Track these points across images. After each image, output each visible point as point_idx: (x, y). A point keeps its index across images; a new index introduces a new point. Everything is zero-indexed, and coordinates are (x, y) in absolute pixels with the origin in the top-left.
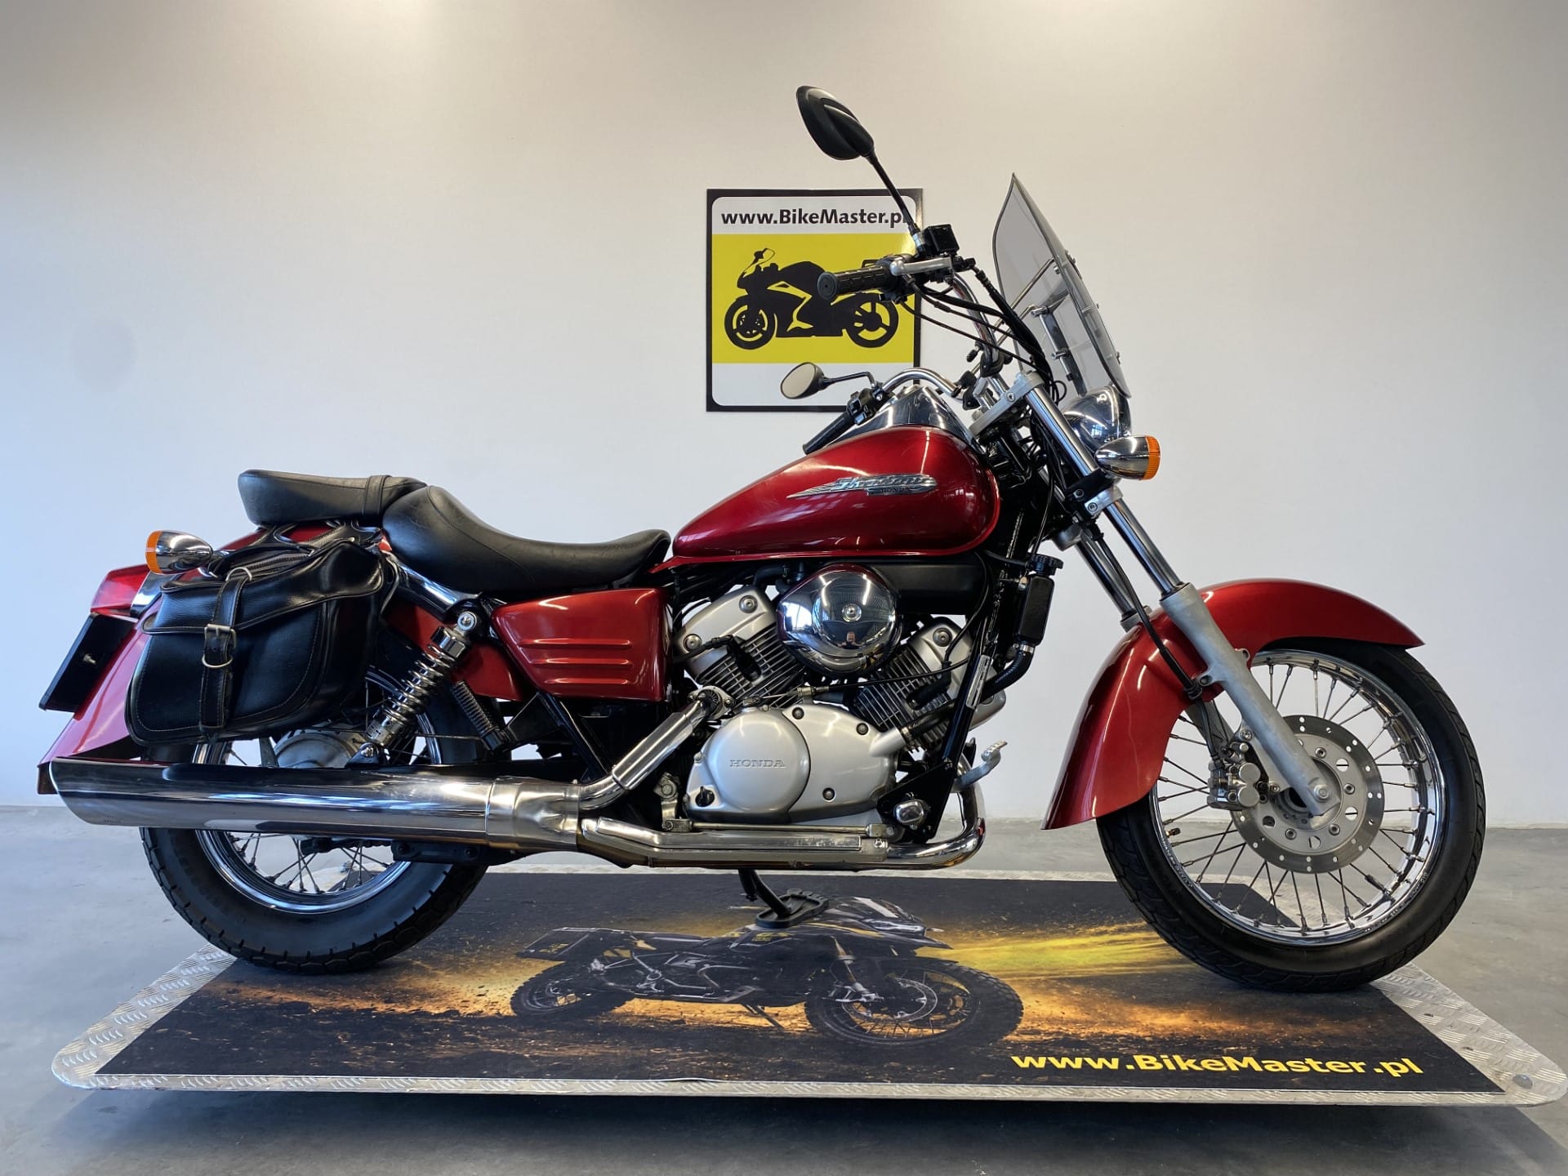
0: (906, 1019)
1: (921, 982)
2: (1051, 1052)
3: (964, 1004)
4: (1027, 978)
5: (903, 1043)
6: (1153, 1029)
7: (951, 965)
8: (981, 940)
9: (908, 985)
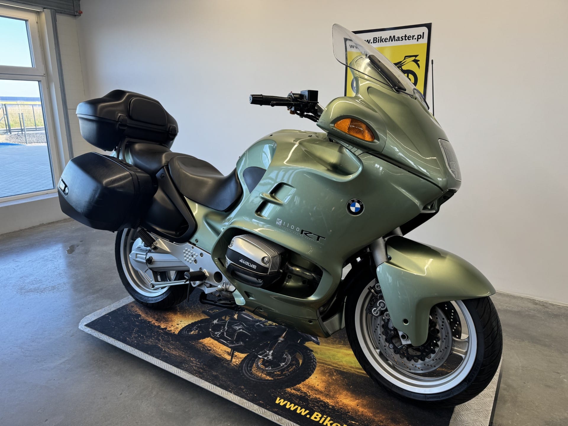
0: (268, 370)
1: (291, 357)
2: (293, 400)
3: (293, 370)
4: (327, 366)
5: (255, 380)
6: (338, 403)
7: (310, 352)
8: (334, 344)
9: (286, 357)
